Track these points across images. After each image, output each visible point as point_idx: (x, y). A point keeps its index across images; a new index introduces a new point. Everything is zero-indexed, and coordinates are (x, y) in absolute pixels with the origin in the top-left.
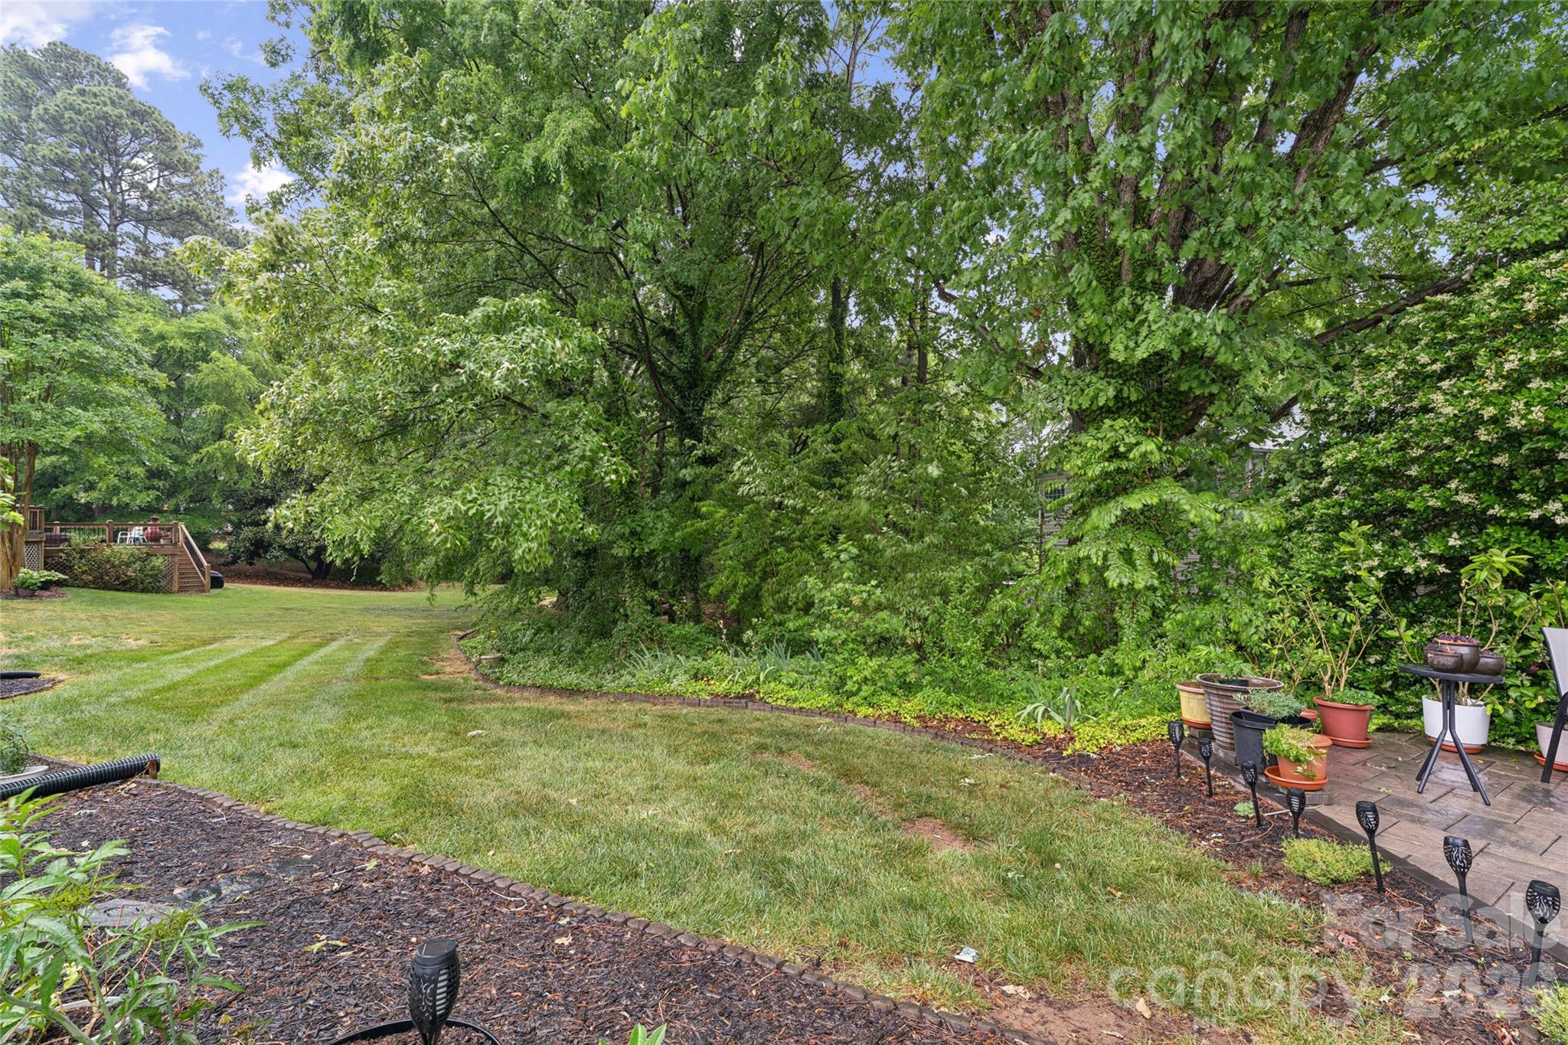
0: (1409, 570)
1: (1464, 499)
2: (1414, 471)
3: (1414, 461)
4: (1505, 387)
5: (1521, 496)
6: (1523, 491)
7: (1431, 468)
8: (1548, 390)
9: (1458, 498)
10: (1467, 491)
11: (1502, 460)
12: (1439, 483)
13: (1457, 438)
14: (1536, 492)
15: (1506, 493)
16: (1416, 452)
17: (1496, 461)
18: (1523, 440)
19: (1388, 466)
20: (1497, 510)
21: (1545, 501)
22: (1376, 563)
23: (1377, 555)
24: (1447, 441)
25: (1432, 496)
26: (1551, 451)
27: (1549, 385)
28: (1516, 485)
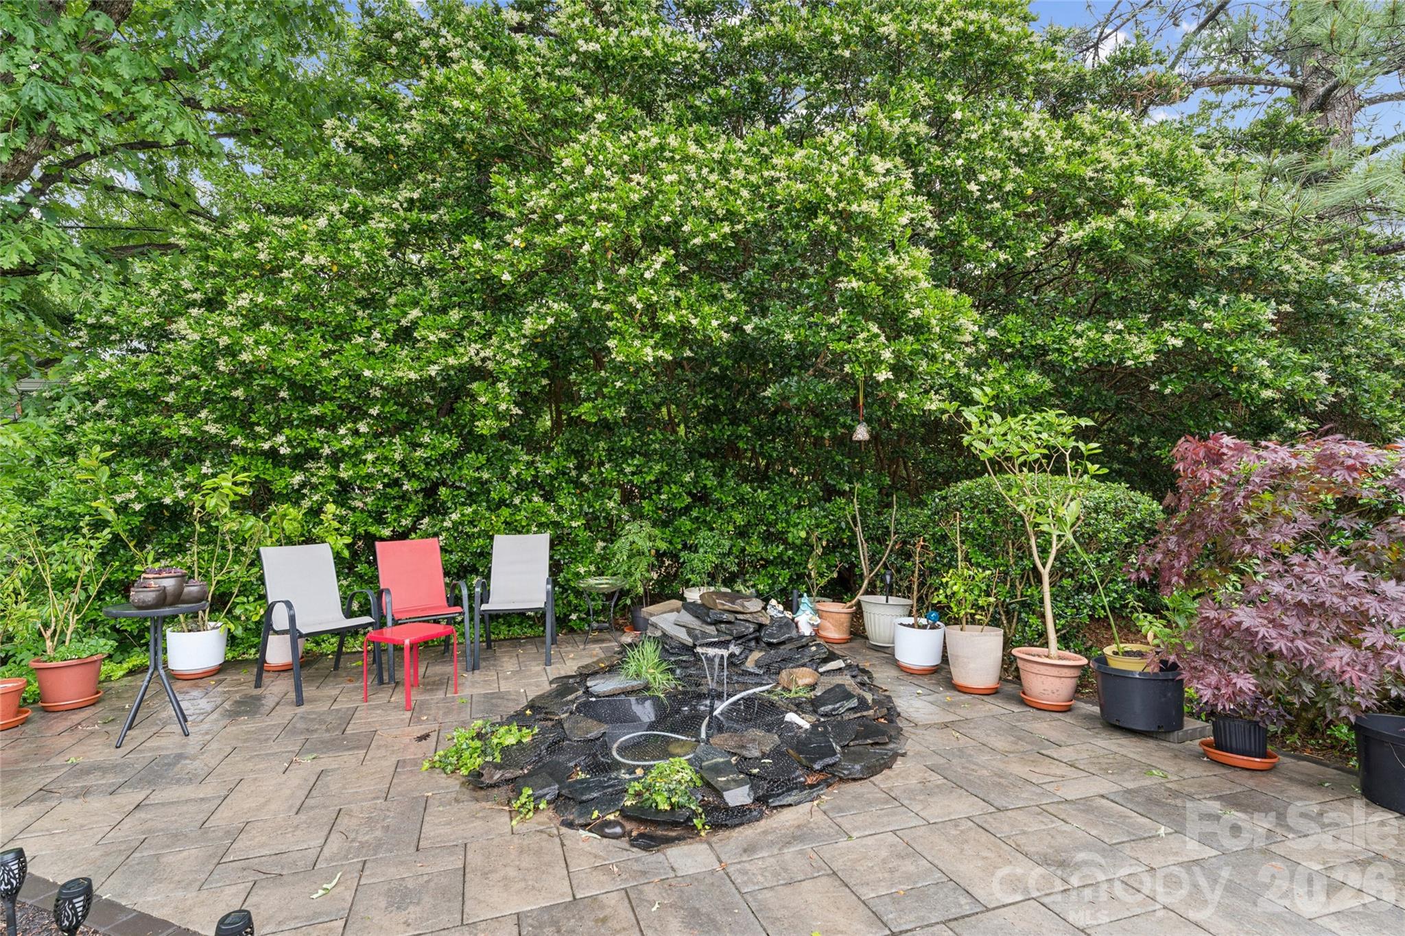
0: (167, 501)
1: (212, 429)
2: (170, 398)
3: (172, 388)
4: (243, 325)
5: (257, 429)
6: (258, 424)
7: (187, 396)
8: (274, 333)
9: (206, 428)
10: (216, 421)
11: (239, 393)
12: (191, 413)
13: (204, 368)
14: (268, 425)
15: (246, 425)
16: (173, 380)
17: (235, 394)
18: (255, 376)
19: (144, 390)
20: (240, 441)
21: (274, 435)
22: (132, 496)
23: (136, 487)
24: (194, 369)
25: (186, 425)
26: (274, 388)
27: (275, 329)
28: (254, 419)
